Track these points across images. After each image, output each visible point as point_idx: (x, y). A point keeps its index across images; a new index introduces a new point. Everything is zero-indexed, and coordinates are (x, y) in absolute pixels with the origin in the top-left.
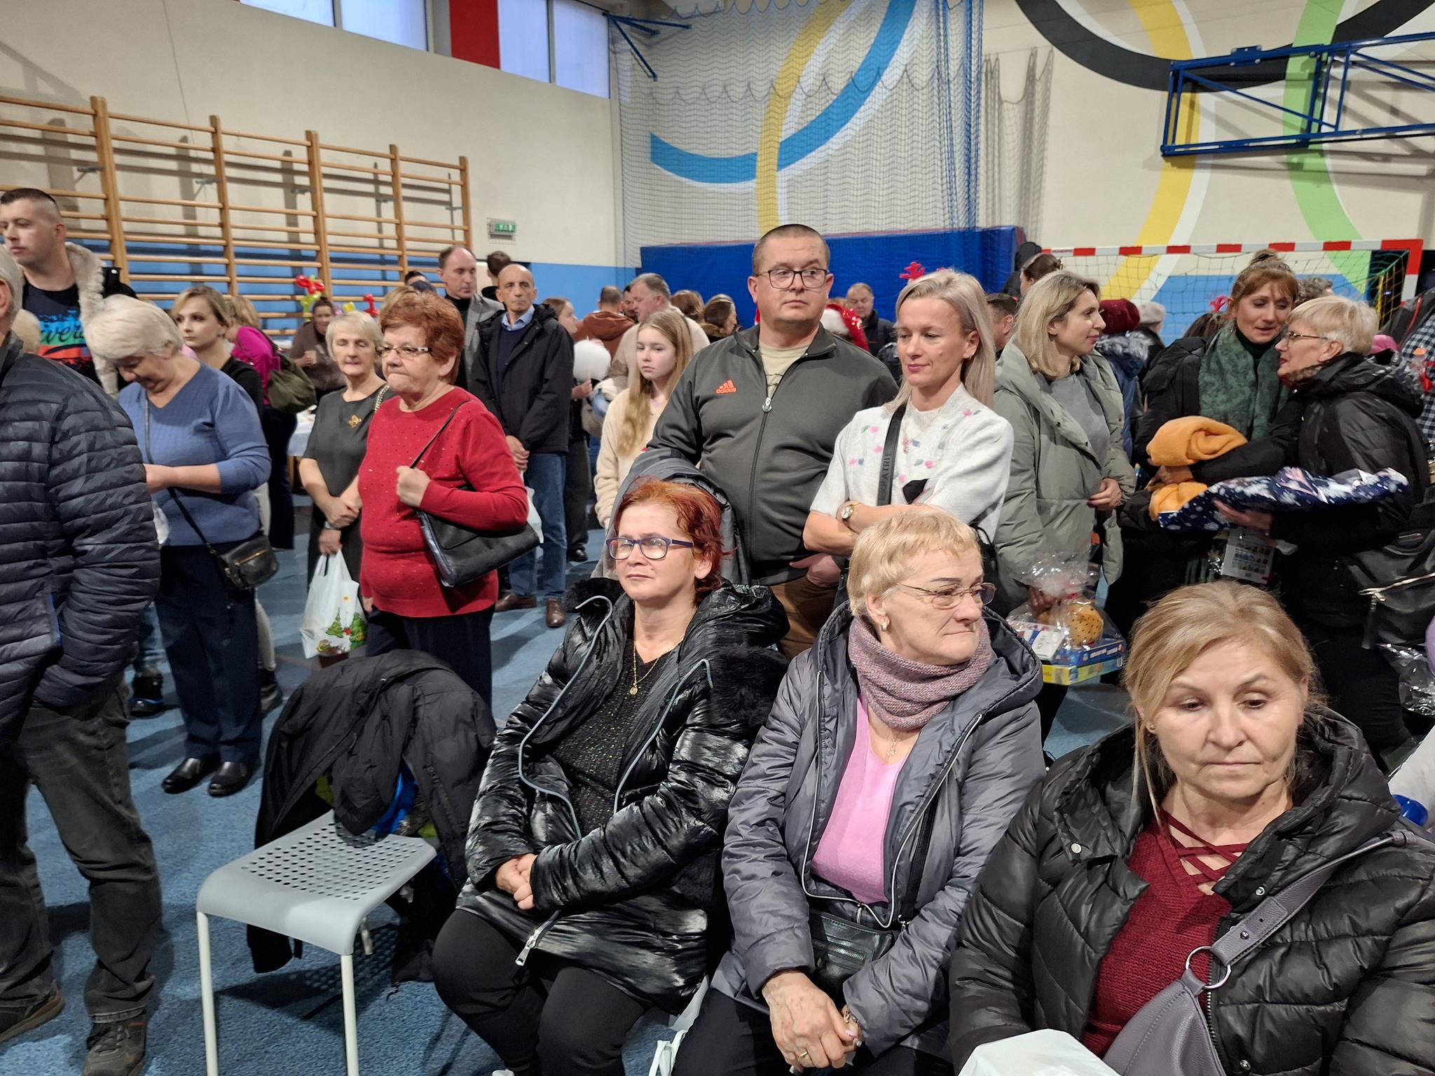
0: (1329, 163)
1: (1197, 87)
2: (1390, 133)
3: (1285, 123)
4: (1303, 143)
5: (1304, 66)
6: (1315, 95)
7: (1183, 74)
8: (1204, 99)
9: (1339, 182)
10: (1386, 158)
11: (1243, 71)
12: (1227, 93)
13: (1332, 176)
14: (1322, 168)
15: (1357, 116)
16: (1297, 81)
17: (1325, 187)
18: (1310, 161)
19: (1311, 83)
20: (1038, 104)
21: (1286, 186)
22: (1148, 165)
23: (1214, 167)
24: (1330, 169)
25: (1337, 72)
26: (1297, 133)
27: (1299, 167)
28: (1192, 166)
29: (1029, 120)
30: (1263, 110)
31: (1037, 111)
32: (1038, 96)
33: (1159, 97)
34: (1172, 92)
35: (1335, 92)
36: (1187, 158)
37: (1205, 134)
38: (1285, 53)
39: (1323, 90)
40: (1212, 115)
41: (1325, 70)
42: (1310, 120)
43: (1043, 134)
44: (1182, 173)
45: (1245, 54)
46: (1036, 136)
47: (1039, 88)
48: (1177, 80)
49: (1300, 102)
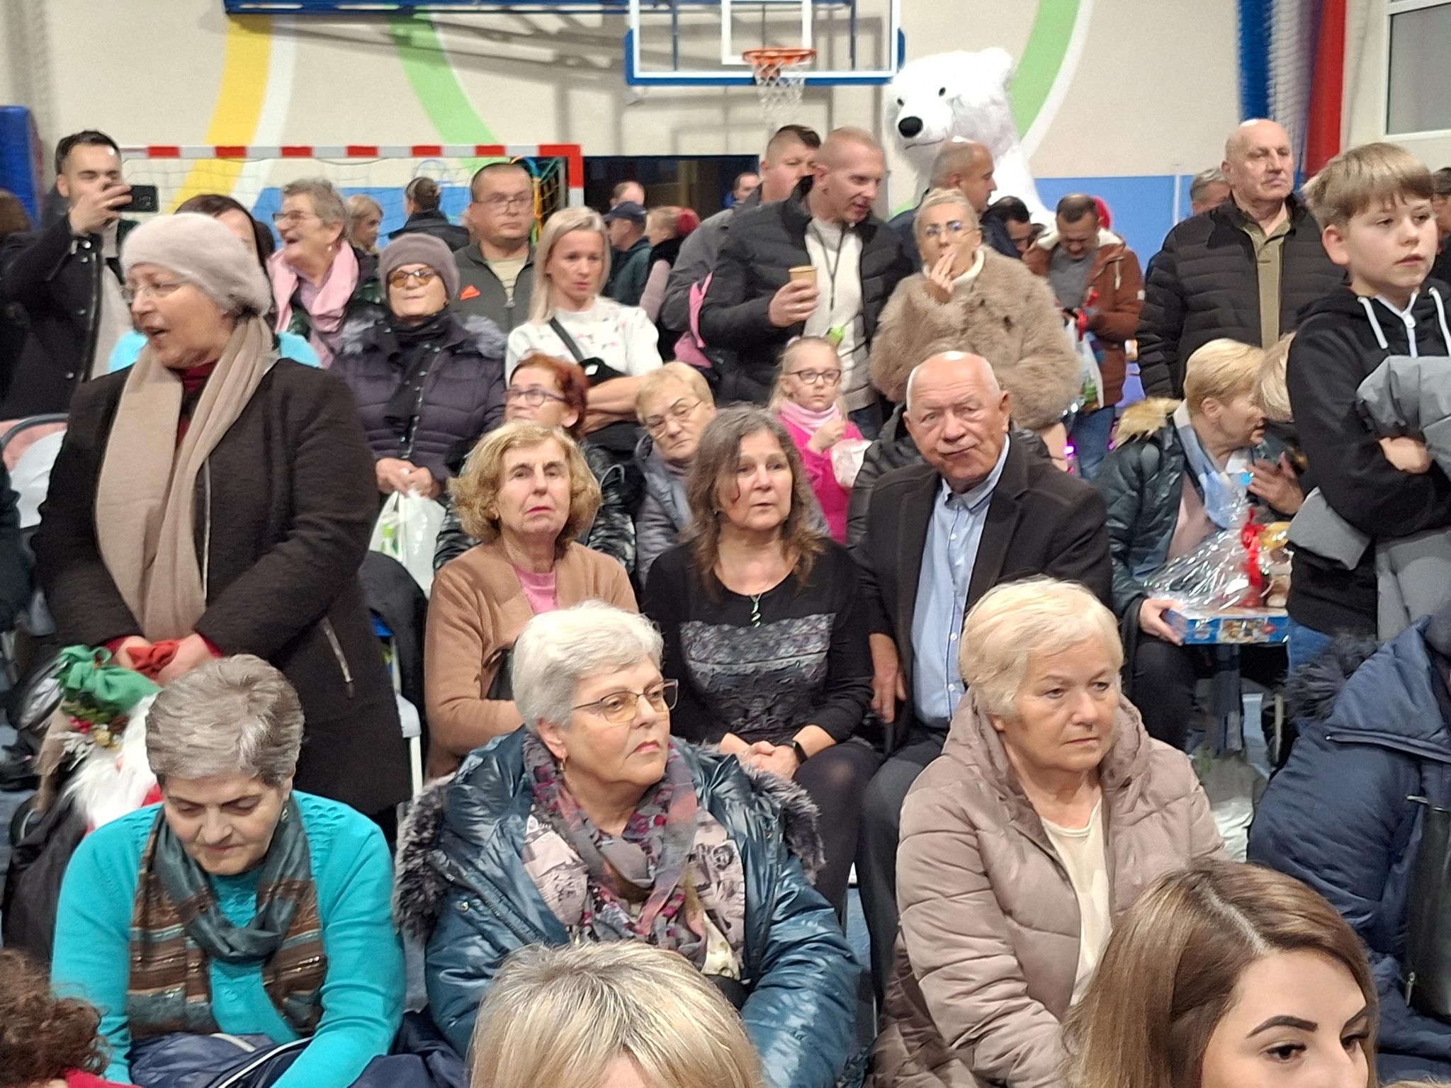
0: (442, 38)
4: (406, 11)
9: (461, 65)
10: (506, 36)
13: (447, 55)
14: (433, 46)
17: (442, 70)
18: (420, 34)
21: (395, 66)
23: (299, 33)
24: (444, 46)
27: (404, 41)
28: (267, 30)
36: (260, 19)
44: (258, 39)
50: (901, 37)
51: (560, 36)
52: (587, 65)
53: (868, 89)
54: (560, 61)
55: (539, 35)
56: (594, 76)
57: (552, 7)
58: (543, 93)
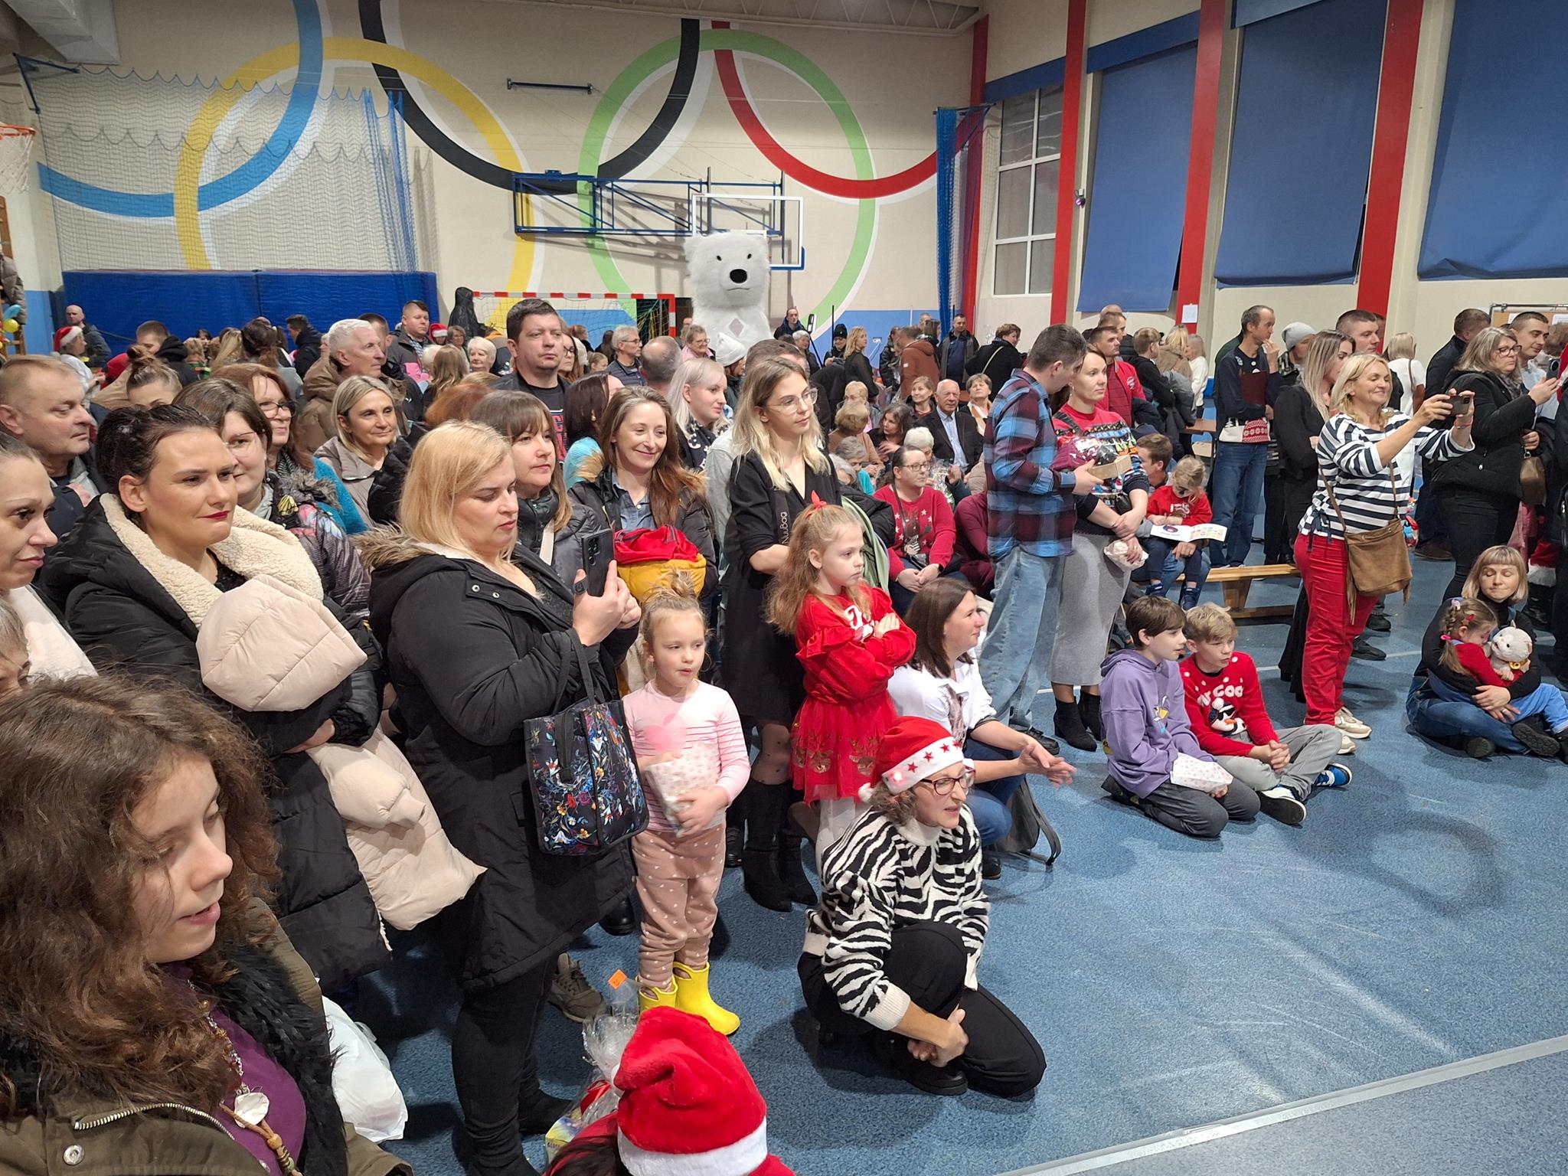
0: (607, 244)
1: (529, 191)
2: (635, 232)
3: (582, 220)
4: (592, 233)
5: (586, 186)
6: (595, 205)
7: (522, 182)
8: (533, 197)
9: (615, 257)
10: (635, 245)
11: (555, 184)
12: (548, 197)
13: (609, 252)
14: (604, 248)
15: (620, 222)
16: (581, 195)
17: (607, 258)
18: (598, 243)
19: (591, 197)
20: (425, 187)
21: (586, 256)
22: (506, 236)
23: (547, 241)
24: (608, 248)
25: (606, 194)
26: (589, 227)
27: (591, 246)
28: (534, 240)
29: (420, 197)
30: (569, 209)
31: (426, 192)
32: (425, 180)
33: (507, 194)
34: (515, 191)
35: (605, 205)
36: (530, 235)
37: (538, 221)
38: (575, 177)
39: (599, 203)
40: (541, 210)
41: (598, 191)
42: (595, 219)
43: (433, 208)
44: (528, 244)
45: (553, 175)
46: (427, 209)
47: (424, 175)
48: (517, 184)
49: (587, 208)
50: (803, 249)
51: (658, 245)
52: (669, 258)
53: (786, 271)
54: (657, 256)
55: (649, 244)
56: (672, 263)
57: (655, 233)
58: (650, 270)
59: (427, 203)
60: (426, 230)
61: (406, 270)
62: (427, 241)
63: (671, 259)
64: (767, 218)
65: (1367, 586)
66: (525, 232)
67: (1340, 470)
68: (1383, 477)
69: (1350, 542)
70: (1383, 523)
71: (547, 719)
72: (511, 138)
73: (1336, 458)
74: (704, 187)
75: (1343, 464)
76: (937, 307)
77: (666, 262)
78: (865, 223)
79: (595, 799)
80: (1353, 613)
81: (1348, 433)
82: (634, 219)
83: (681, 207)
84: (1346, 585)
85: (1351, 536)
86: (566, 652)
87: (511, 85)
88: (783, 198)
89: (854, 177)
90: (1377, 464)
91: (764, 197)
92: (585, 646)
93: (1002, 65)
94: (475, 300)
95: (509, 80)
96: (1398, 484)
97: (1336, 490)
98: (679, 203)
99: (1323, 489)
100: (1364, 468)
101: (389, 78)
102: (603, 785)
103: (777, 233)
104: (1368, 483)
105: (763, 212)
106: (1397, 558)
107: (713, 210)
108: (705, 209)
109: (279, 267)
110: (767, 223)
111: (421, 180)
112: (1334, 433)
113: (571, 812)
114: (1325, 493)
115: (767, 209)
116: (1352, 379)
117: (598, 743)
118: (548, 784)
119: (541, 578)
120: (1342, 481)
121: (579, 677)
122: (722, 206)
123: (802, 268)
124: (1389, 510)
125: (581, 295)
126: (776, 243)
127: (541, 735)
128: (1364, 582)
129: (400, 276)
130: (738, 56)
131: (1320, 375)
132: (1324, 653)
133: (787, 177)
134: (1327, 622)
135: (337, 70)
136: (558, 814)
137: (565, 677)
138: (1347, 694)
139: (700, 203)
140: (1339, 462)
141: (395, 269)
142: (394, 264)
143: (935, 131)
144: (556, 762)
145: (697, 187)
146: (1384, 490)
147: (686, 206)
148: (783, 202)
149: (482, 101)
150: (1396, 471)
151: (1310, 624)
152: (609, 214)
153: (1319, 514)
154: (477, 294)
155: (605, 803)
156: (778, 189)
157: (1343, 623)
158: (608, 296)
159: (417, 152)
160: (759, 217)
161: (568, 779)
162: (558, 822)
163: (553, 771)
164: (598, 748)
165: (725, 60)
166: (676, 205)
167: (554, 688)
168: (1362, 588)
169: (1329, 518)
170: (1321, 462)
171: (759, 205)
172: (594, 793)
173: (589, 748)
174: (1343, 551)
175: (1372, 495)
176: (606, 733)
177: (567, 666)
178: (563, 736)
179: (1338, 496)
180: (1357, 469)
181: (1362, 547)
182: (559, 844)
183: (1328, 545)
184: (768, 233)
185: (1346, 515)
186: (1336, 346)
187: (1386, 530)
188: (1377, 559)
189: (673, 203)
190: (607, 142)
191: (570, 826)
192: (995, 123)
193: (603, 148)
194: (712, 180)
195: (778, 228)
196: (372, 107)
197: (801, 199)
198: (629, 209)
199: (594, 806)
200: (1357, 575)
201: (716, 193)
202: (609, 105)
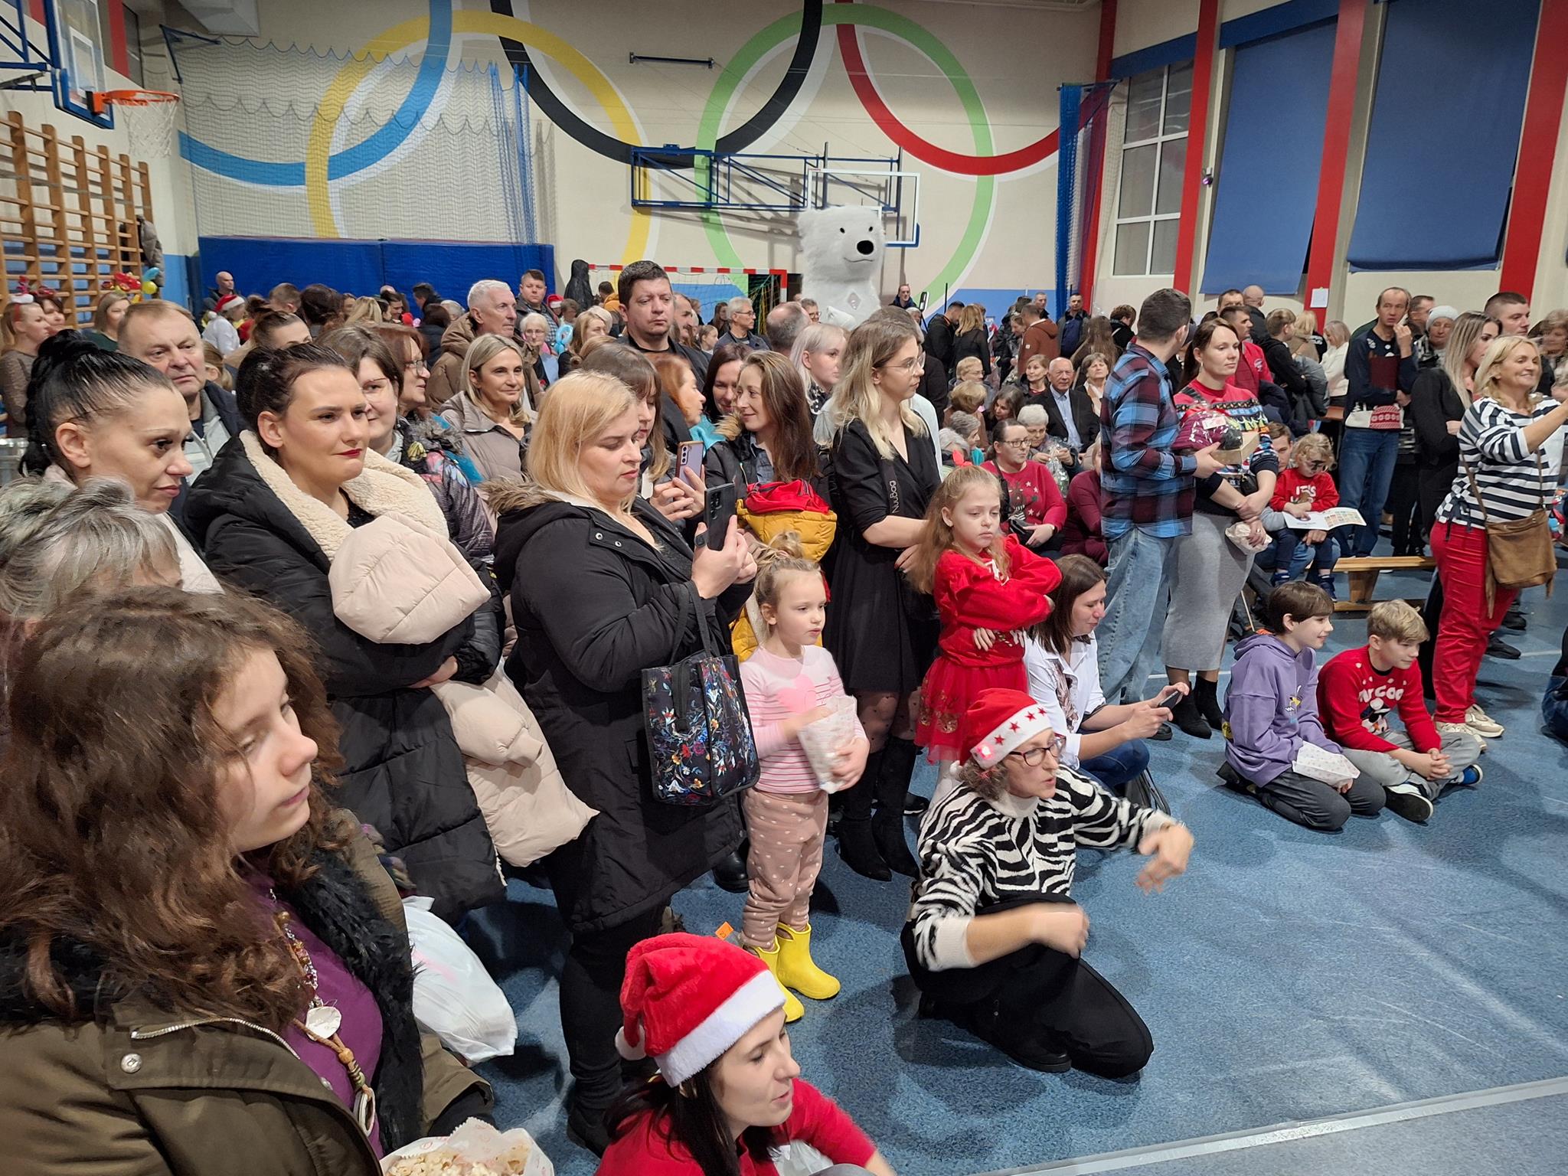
0: (722, 219)
1: (646, 164)
2: (750, 207)
3: (697, 194)
4: (708, 207)
5: (703, 161)
6: (711, 180)
7: (640, 155)
8: (650, 171)
9: (729, 231)
10: (749, 220)
11: (673, 159)
12: (665, 171)
13: (724, 227)
14: (719, 223)
15: (735, 197)
16: (698, 169)
17: (721, 233)
18: (713, 217)
19: (708, 172)
20: (546, 159)
21: (700, 230)
22: (623, 209)
23: (662, 216)
24: (723, 223)
25: (723, 168)
26: (704, 201)
27: (706, 220)
28: (649, 214)
29: (541, 170)
30: (685, 185)
31: (546, 164)
32: (546, 154)
33: (624, 168)
34: (634, 165)
35: (722, 180)
36: (647, 209)
37: (655, 195)
38: (692, 152)
39: (715, 177)
40: (658, 184)
41: (715, 166)
42: (711, 193)
43: (553, 181)
44: (645, 218)
45: (672, 149)
46: (548, 181)
47: (546, 148)
48: (636, 158)
49: (704, 183)
50: (918, 227)
51: (772, 220)
52: (782, 233)
53: (900, 248)
54: (771, 231)
55: (763, 219)
56: (785, 238)
57: (769, 208)
58: (763, 245)
59: (547, 176)
60: (546, 203)
61: (525, 242)
62: (546, 213)
63: (786, 235)
64: (883, 194)
65: (1507, 578)
66: (641, 206)
67: (1483, 456)
68: (1529, 464)
69: (1491, 531)
70: (1527, 513)
71: (664, 669)
72: (631, 111)
73: (1480, 443)
74: (821, 162)
75: (1487, 449)
76: (1054, 287)
77: (780, 237)
78: (982, 202)
79: (709, 750)
80: (1491, 606)
81: (1493, 417)
82: (749, 194)
83: (797, 182)
84: (1485, 577)
85: (1493, 526)
86: (684, 604)
87: (634, 59)
88: (899, 174)
89: (975, 155)
90: (1524, 449)
91: (882, 173)
92: (703, 599)
93: (1130, 41)
94: (591, 273)
95: (631, 54)
96: (1545, 472)
97: (1478, 477)
98: (795, 178)
99: (1464, 476)
100: (1509, 453)
101: (514, 51)
102: (718, 737)
103: (891, 209)
104: (1511, 470)
105: (879, 188)
106: (1541, 550)
107: (829, 186)
108: (821, 184)
109: (404, 236)
110: (883, 200)
111: (542, 152)
112: (1478, 416)
113: (685, 762)
114: (1466, 479)
115: (883, 185)
116: (1498, 362)
117: (713, 695)
118: (663, 733)
119: (659, 531)
120: (1485, 468)
121: (696, 629)
122: (838, 181)
123: (916, 245)
124: (1534, 500)
125: (694, 270)
126: (891, 219)
127: (658, 685)
128: (1505, 573)
129: (519, 248)
130: (860, 30)
131: (1462, 357)
132: (1457, 646)
133: (905, 154)
134: (1462, 615)
135: (464, 43)
136: (673, 763)
137: (682, 630)
138: (1479, 692)
139: (816, 178)
140: (1482, 446)
141: (514, 240)
142: (513, 235)
143: (1058, 106)
144: (672, 712)
145: (814, 162)
146: (1529, 478)
147: (802, 181)
148: (899, 178)
149: (605, 76)
150: (1544, 459)
151: (1444, 617)
152: (724, 188)
153: (1461, 502)
154: (593, 267)
155: (719, 754)
156: (895, 165)
157: (1479, 616)
158: (720, 270)
159: (540, 125)
160: (875, 194)
161: (683, 729)
162: (672, 771)
163: (668, 721)
164: (714, 700)
165: (846, 35)
166: (792, 180)
167: (671, 639)
168: (1503, 580)
169: (1470, 506)
170: (1463, 447)
171: (876, 181)
172: (709, 744)
173: (705, 699)
174: (1484, 541)
175: (1515, 482)
176: (722, 686)
177: (685, 618)
178: (679, 686)
179: (1480, 484)
180: (1502, 454)
181: (1505, 538)
182: (672, 793)
183: (1467, 535)
184: (883, 209)
185: (1487, 504)
186: (1480, 327)
187: (1530, 520)
188: (1519, 550)
189: (788, 179)
190: (726, 116)
191: (685, 776)
192: (1121, 100)
193: (722, 122)
194: (829, 156)
195: (893, 205)
196: (498, 80)
197: (918, 175)
198: (745, 184)
199: (708, 757)
200: (1498, 566)
201: (832, 169)
202: (729, 80)
